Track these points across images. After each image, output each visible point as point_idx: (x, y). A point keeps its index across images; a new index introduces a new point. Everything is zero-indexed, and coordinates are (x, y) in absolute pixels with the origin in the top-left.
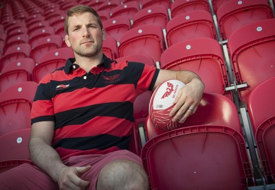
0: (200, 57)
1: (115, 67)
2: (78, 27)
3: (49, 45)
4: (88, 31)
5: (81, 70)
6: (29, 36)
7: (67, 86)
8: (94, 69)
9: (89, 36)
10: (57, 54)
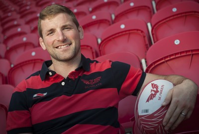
0: (191, 53)
1: (95, 69)
2: (52, 31)
3: (25, 45)
4: (63, 34)
5: (59, 76)
6: (4, 36)
7: (45, 94)
8: (72, 74)
9: (64, 41)
10: (33, 54)
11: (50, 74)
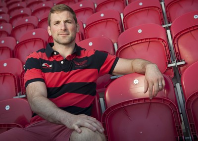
3: (27, 25)
9: (66, 30)
10: (34, 34)
11: (55, 53)
